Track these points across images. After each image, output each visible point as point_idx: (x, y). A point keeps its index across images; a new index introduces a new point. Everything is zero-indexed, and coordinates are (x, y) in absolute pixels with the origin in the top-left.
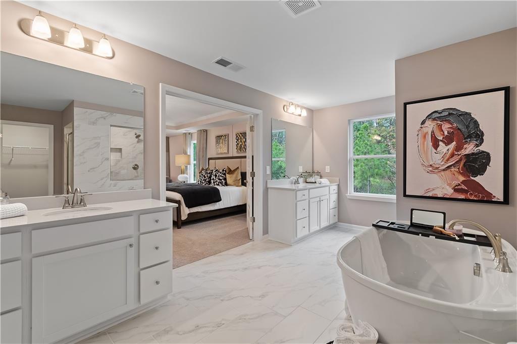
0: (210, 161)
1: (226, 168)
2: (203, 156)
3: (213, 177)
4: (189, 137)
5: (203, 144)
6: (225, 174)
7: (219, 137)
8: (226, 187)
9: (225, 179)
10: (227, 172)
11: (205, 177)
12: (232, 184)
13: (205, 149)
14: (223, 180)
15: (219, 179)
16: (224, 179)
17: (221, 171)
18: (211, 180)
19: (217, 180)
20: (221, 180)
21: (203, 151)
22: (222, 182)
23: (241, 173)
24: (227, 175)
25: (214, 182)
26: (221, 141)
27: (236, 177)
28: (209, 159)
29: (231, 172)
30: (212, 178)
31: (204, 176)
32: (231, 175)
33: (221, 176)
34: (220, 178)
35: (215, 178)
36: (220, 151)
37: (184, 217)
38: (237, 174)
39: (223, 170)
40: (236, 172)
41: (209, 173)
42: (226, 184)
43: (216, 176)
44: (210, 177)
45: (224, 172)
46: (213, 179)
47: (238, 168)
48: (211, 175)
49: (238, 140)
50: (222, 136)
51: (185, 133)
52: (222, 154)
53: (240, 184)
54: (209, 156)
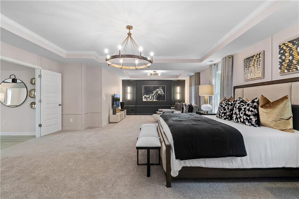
0: (236, 89)
1: (259, 97)
2: (228, 85)
3: (236, 111)
4: (214, 68)
5: (228, 73)
6: (255, 107)
7: (248, 60)
8: (258, 128)
9: (257, 115)
10: (261, 104)
11: (225, 110)
12: (272, 125)
13: (230, 78)
14: (252, 117)
15: (245, 114)
16: (254, 115)
17: (249, 102)
18: (232, 114)
19: (242, 115)
20: (249, 116)
21: (228, 79)
22: (251, 119)
23: (292, 106)
24: (260, 109)
25: (237, 118)
26: (252, 63)
27: (281, 113)
28: (235, 88)
29: (267, 104)
30: (234, 112)
31: (224, 108)
32: (269, 110)
33: (249, 110)
34: (247, 112)
35: (238, 113)
36: (250, 76)
37: (175, 173)
38: (284, 108)
39: (253, 102)
40: (281, 105)
41: (231, 105)
42: (258, 123)
43: (240, 109)
44: (232, 110)
45: (255, 104)
46: (235, 114)
47: (286, 98)
48: (233, 108)
49: (283, 54)
50: (253, 57)
51: (211, 65)
52: (252, 79)
53: (291, 126)
54: (235, 85)
